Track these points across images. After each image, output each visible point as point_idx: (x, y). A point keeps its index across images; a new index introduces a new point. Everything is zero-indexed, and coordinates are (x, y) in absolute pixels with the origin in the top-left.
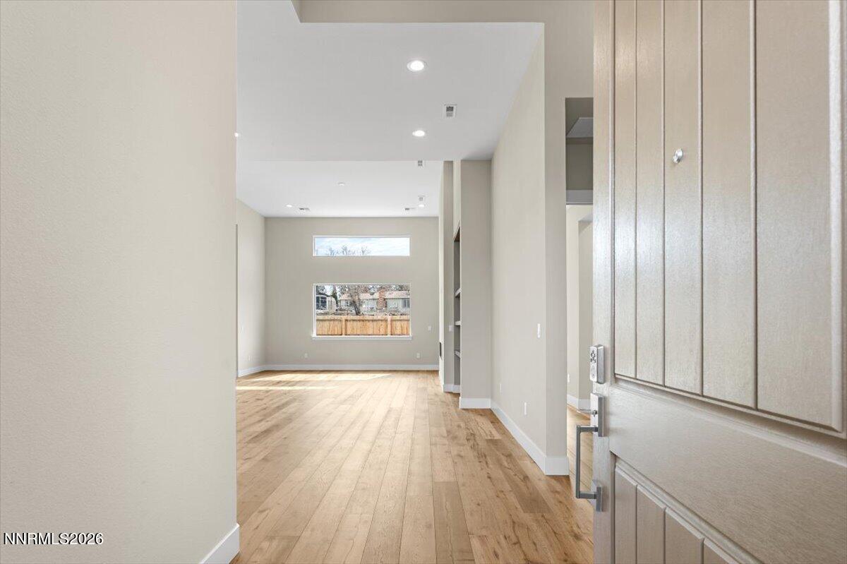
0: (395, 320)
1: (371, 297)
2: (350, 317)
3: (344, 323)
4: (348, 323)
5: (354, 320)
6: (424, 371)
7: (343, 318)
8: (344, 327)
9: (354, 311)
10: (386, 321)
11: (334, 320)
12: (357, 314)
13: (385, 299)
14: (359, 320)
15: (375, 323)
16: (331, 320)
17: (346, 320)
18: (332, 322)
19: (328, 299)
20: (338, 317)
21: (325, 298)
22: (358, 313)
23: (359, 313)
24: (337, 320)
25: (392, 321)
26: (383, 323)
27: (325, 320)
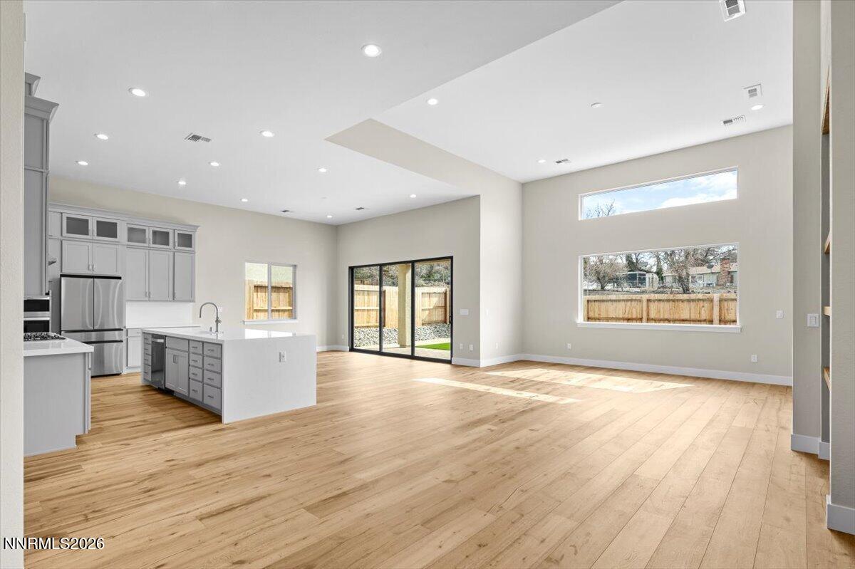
0: (726, 300)
1: (709, 271)
2: (653, 296)
3: (645, 304)
4: (652, 305)
5: (660, 300)
6: (764, 385)
7: (645, 297)
8: (645, 308)
9: (681, 289)
10: (711, 300)
11: (631, 300)
12: (684, 293)
13: (729, 272)
14: (668, 301)
15: (693, 304)
16: (627, 300)
17: (649, 301)
18: (629, 303)
19: (648, 276)
20: (638, 297)
21: (644, 275)
22: (686, 291)
23: (688, 290)
24: (635, 300)
25: (721, 301)
26: (707, 305)
27: (619, 301)
